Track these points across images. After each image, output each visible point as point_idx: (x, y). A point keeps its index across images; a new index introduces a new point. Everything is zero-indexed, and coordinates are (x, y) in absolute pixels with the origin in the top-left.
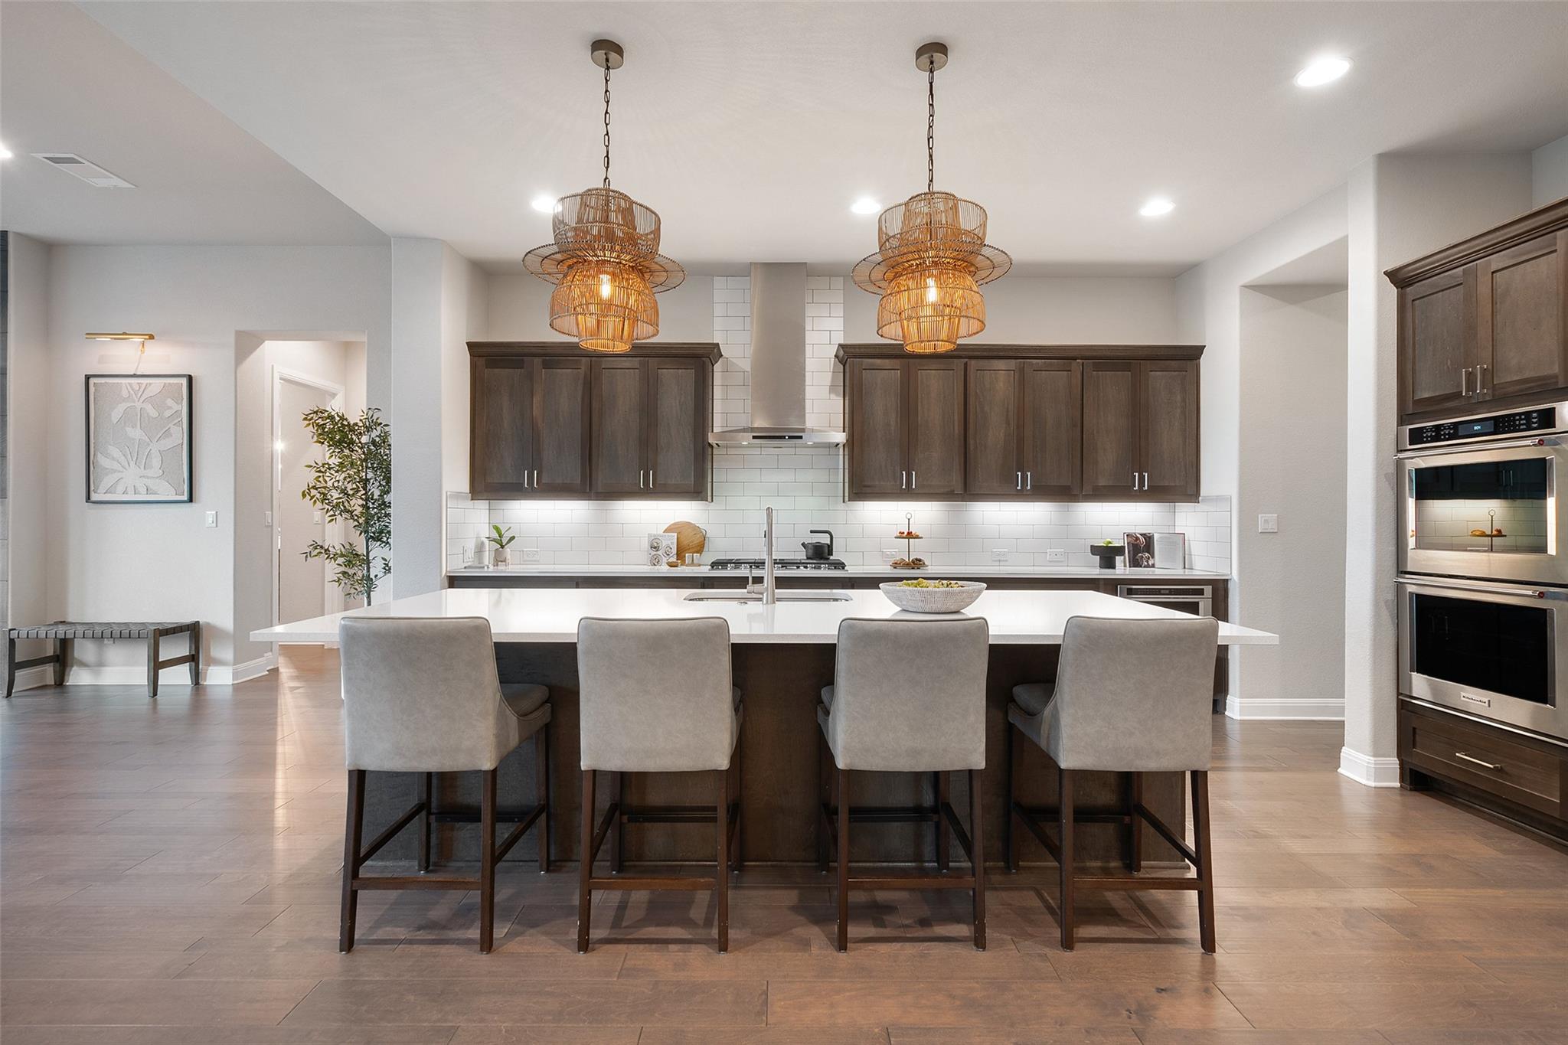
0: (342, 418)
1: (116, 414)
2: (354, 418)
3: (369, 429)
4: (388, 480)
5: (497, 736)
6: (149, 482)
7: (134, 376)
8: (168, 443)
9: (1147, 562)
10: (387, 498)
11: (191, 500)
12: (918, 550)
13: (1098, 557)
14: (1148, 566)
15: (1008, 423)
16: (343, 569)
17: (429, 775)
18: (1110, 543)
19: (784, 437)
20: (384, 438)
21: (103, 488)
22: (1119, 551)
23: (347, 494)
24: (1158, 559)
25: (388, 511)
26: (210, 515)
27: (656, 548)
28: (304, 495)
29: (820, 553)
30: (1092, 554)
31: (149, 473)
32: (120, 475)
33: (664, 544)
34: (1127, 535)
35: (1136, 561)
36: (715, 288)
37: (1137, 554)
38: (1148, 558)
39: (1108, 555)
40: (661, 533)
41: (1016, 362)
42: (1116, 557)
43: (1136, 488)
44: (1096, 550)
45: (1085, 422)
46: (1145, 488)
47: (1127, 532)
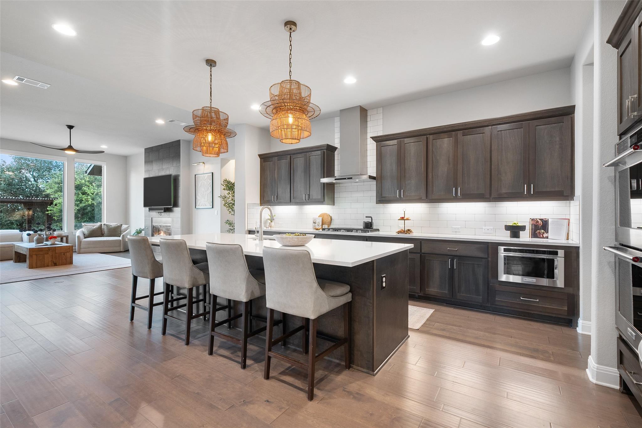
6: (205, 203)
7: (203, 174)
8: (208, 192)
9: (543, 235)
11: (213, 207)
12: (408, 225)
13: (510, 231)
14: (543, 238)
15: (449, 164)
18: (515, 224)
19: (346, 179)
21: (198, 204)
22: (523, 228)
24: (550, 234)
26: (216, 211)
27: (315, 223)
28: (224, 205)
29: (368, 226)
30: (506, 230)
31: (205, 200)
32: (201, 201)
33: (317, 221)
34: (532, 220)
35: (534, 235)
36: (335, 122)
37: (535, 230)
38: (544, 233)
39: (515, 230)
40: (317, 217)
41: (454, 133)
42: (520, 232)
43: (525, 193)
44: (508, 228)
45: (493, 159)
46: (532, 193)
47: (532, 218)
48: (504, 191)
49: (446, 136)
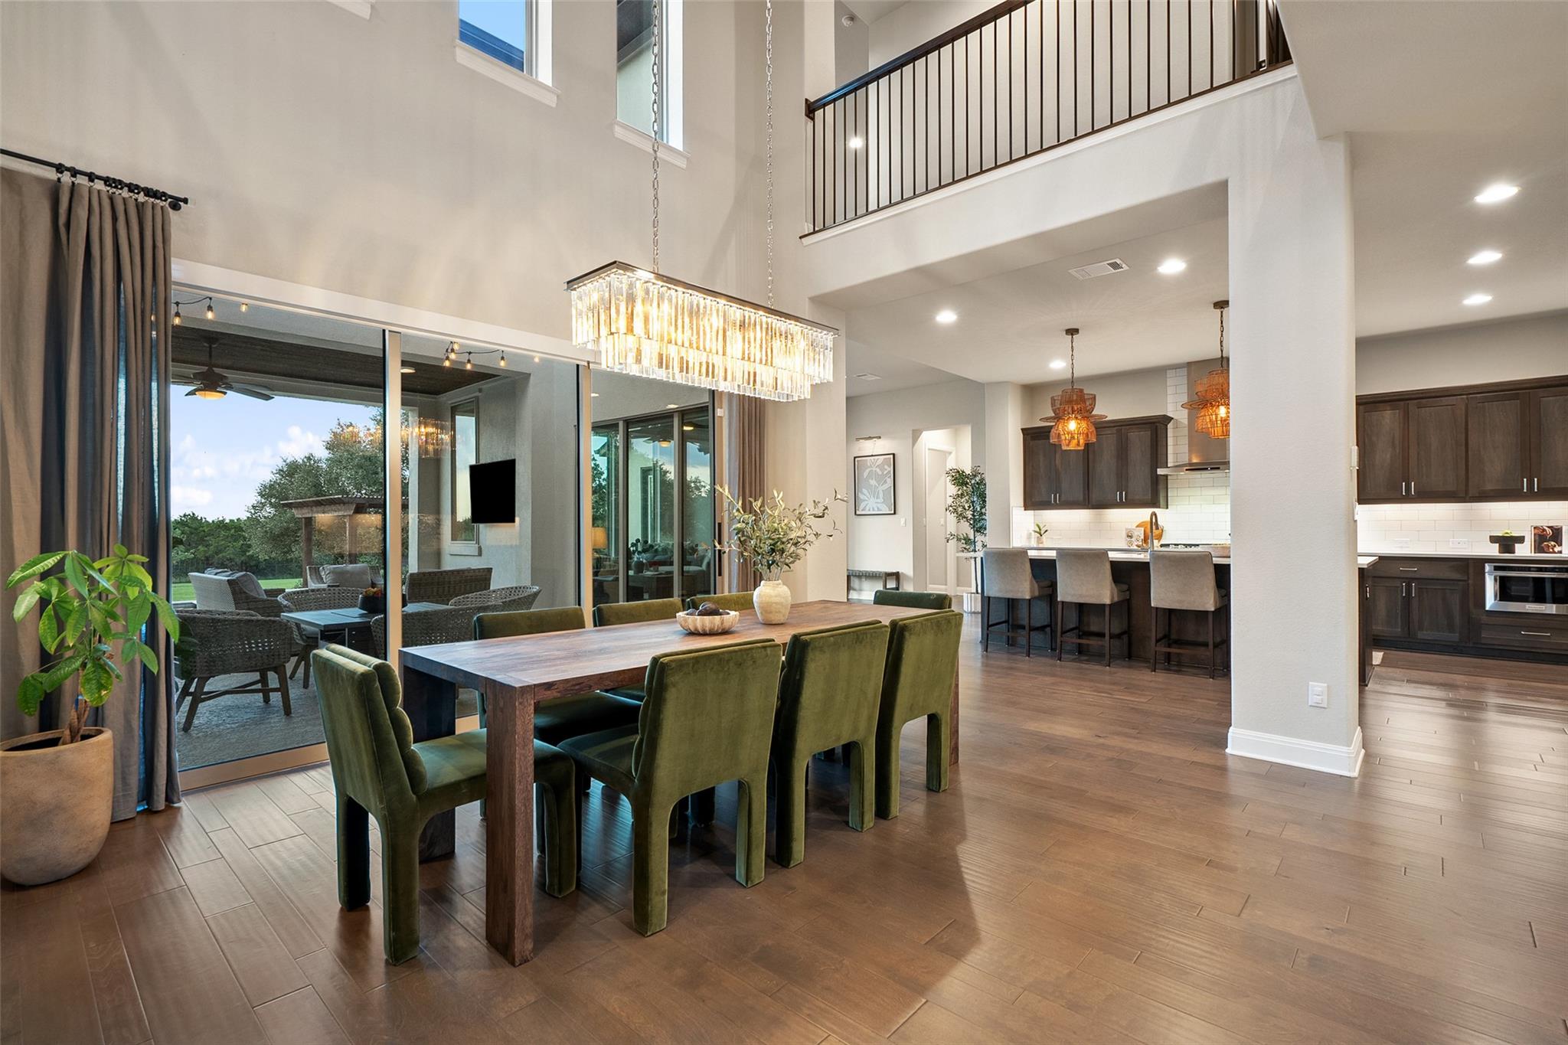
0: (963, 472)
1: (865, 474)
2: (968, 471)
3: (975, 476)
4: (984, 501)
5: (1031, 589)
6: (879, 505)
7: (872, 456)
8: (886, 486)
9: (1553, 549)
10: (983, 511)
11: (895, 513)
13: (1498, 545)
14: (1554, 552)
16: (964, 546)
17: (1009, 599)
18: (1507, 533)
19: (1207, 469)
20: (982, 480)
21: (862, 507)
22: (1521, 540)
23: (965, 509)
25: (984, 517)
26: (903, 521)
27: (1131, 537)
28: (946, 510)
30: (1491, 542)
31: (878, 501)
32: (866, 502)
33: (1136, 534)
34: (1535, 528)
35: (1539, 547)
36: (1168, 376)
37: (1541, 542)
38: (1555, 546)
39: (1507, 543)
40: (1134, 527)
41: (1402, 403)
42: (1516, 545)
43: (1525, 490)
44: (1494, 539)
45: (1470, 442)
46: (1536, 490)
47: (1535, 525)
48: (1489, 487)
49: (1388, 408)
